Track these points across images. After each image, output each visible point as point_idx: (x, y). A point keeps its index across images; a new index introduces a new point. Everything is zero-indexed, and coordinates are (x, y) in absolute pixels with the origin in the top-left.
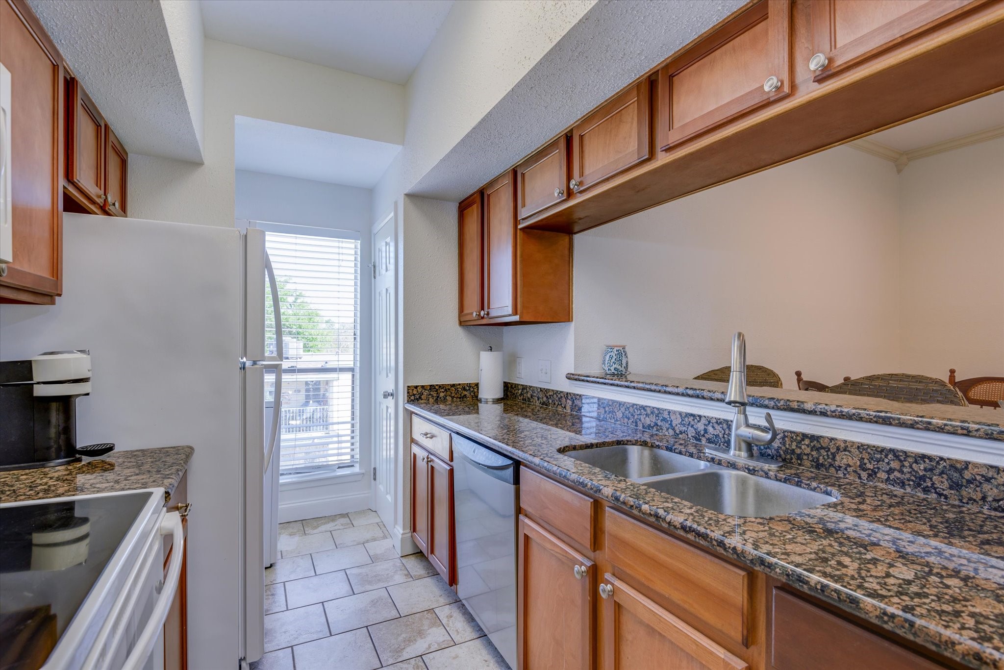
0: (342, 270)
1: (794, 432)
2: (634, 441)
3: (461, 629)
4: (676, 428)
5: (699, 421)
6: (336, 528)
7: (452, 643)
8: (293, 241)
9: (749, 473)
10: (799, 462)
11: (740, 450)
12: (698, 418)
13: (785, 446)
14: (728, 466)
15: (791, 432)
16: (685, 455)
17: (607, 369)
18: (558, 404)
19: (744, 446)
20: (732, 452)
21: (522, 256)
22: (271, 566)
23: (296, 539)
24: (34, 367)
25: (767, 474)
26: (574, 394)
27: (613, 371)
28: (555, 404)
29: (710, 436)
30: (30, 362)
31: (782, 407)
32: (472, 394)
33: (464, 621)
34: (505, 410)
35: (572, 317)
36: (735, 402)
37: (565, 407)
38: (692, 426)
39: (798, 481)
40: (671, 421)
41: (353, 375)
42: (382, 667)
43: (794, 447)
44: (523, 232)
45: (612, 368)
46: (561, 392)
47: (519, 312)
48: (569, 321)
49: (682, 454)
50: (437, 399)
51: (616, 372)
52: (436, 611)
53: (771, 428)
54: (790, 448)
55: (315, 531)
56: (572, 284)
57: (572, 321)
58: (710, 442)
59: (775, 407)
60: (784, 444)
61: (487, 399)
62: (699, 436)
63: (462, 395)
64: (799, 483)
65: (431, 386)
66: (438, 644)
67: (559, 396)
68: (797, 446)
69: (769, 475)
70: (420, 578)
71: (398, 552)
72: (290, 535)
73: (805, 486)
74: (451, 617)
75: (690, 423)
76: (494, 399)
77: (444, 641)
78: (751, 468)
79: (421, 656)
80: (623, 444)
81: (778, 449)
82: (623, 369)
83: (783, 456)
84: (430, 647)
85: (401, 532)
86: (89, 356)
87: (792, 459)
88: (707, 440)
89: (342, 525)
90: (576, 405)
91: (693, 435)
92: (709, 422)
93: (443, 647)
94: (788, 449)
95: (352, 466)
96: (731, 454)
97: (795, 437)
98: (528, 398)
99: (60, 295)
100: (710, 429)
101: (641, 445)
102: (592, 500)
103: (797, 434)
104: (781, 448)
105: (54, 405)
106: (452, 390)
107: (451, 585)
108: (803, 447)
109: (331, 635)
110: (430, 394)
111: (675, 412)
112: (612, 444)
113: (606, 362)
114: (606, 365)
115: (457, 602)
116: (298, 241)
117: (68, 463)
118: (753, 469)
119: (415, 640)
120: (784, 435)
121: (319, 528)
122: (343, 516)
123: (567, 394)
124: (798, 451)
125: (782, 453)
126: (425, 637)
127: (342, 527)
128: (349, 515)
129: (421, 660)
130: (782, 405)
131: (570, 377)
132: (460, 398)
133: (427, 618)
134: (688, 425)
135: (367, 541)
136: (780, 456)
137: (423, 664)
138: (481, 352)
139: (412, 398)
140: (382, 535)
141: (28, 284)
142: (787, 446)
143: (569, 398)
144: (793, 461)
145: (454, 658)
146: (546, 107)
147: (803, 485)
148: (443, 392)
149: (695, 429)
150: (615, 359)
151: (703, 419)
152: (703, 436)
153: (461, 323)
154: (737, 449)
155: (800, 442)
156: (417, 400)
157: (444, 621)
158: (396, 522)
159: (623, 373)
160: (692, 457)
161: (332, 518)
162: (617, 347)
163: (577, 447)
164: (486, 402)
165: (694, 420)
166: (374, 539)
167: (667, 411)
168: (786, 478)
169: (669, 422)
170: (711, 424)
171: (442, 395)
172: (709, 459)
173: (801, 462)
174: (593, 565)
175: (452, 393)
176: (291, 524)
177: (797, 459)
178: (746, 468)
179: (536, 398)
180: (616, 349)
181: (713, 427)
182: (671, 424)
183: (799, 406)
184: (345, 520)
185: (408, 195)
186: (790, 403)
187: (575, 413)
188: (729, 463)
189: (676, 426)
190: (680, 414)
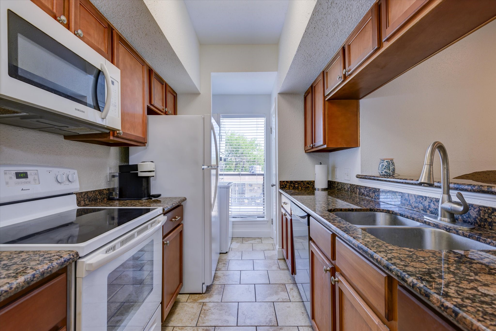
0: (258, 131)
1: (486, 207)
2: (382, 210)
3: (295, 296)
4: (413, 205)
5: (425, 200)
6: (255, 243)
7: (289, 301)
8: (239, 121)
9: (446, 231)
10: (490, 227)
11: (444, 217)
12: (425, 198)
13: (480, 216)
14: (434, 226)
15: (484, 207)
16: (410, 219)
17: (380, 172)
18: (353, 192)
19: (447, 214)
20: (439, 218)
21: (328, 114)
22: (226, 253)
23: (239, 244)
24: (138, 166)
25: (457, 232)
26: (360, 186)
27: (384, 173)
28: (351, 191)
29: (432, 209)
30: (137, 165)
31: (476, 190)
32: (312, 186)
33: (298, 293)
34: (329, 194)
35: (359, 144)
36: (424, 183)
37: (356, 193)
38: (421, 203)
39: (478, 238)
40: (410, 200)
41: (264, 177)
42: (256, 302)
43: (486, 217)
44: (329, 102)
45: (383, 172)
46: (354, 185)
47: (326, 143)
48: (357, 147)
49: (408, 218)
50: (294, 188)
51: (386, 174)
52: (286, 285)
53: (463, 203)
54: (484, 218)
55: (246, 243)
56: (359, 126)
57: (359, 146)
58: (432, 213)
59: (472, 190)
60: (479, 215)
61: (319, 189)
62: (425, 209)
63: (307, 186)
64: (479, 239)
65: (291, 181)
66: (283, 299)
67: (353, 187)
68: (488, 216)
69: (459, 233)
70: (283, 270)
71: (277, 257)
72: (237, 242)
73: (482, 241)
74: (292, 289)
75: (420, 201)
76: (322, 189)
77: (286, 299)
78: (448, 228)
79: (273, 302)
80: (374, 211)
81: (475, 219)
82: (390, 172)
83: (479, 223)
84: (278, 299)
85: (278, 248)
86: (154, 163)
87: (485, 225)
88: (430, 211)
89: (258, 242)
90: (361, 192)
91: (422, 209)
92: (431, 201)
93: (284, 301)
94: (482, 218)
95: (264, 217)
96: (438, 219)
97: (487, 211)
98: (340, 189)
99: (146, 143)
100: (432, 205)
101: (386, 212)
102: (332, 233)
103: (488, 208)
104: (477, 217)
105: (144, 179)
106: (302, 184)
107: (292, 274)
108: (493, 217)
109: (240, 284)
110: (291, 185)
111: (411, 195)
112: (367, 210)
113: (380, 168)
114: (380, 170)
115: (295, 283)
116: (241, 121)
117: (147, 199)
118: (449, 229)
119: (273, 295)
120: (479, 209)
121: (249, 242)
122: (259, 238)
123: (357, 186)
124: (490, 220)
125: (478, 221)
126: (278, 295)
127: (257, 243)
128: (262, 238)
129: (273, 304)
130: (476, 189)
131: (358, 177)
132: (306, 188)
133: (281, 287)
134: (419, 202)
135: (266, 250)
136: (477, 223)
137: (273, 306)
138: (316, 165)
139: (282, 186)
140: (272, 249)
141: (133, 138)
142: (482, 217)
143: (358, 188)
144: (486, 226)
145: (288, 307)
146: (327, 36)
147: (481, 240)
148: (297, 184)
149: (423, 205)
150: (385, 167)
151: (428, 199)
152: (428, 209)
153: (306, 151)
154: (443, 216)
155: (491, 214)
156: (285, 187)
157: (289, 291)
158: (277, 244)
159: (391, 174)
160: (414, 220)
161: (255, 239)
162: (386, 159)
163: (343, 210)
164: (318, 190)
165: (422, 199)
166: (269, 250)
167: (407, 194)
168: (469, 235)
169: (409, 201)
170: (432, 202)
171: (296, 186)
172: (423, 222)
173: (492, 227)
174: (332, 267)
175: (301, 185)
176: (238, 238)
177: (489, 226)
178: (444, 228)
179: (343, 189)
180: (386, 161)
181: (434, 204)
182: (409, 202)
183: (488, 189)
184: (259, 240)
185: (279, 94)
186: (482, 188)
187: (360, 196)
188: (434, 224)
189: (413, 203)
190: (415, 195)
